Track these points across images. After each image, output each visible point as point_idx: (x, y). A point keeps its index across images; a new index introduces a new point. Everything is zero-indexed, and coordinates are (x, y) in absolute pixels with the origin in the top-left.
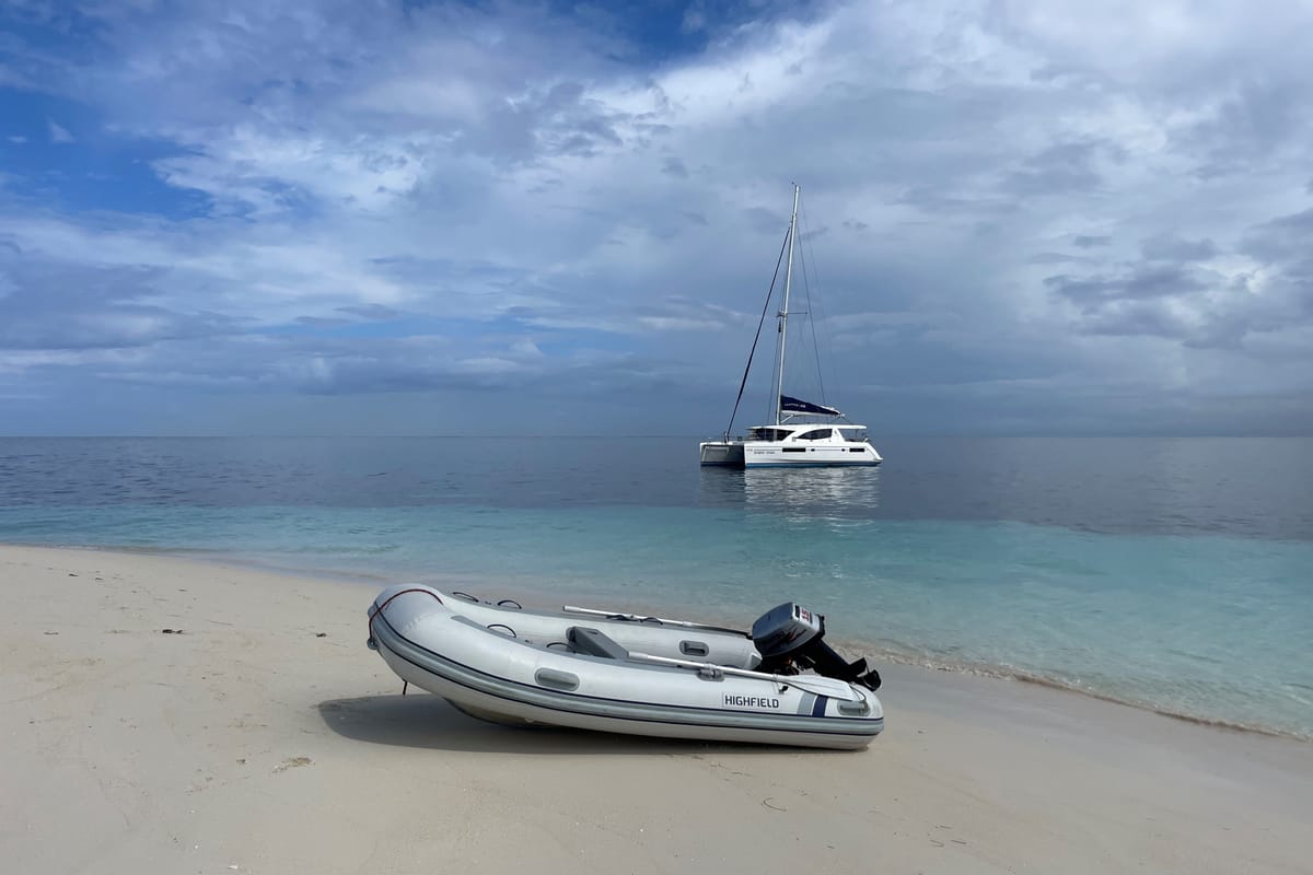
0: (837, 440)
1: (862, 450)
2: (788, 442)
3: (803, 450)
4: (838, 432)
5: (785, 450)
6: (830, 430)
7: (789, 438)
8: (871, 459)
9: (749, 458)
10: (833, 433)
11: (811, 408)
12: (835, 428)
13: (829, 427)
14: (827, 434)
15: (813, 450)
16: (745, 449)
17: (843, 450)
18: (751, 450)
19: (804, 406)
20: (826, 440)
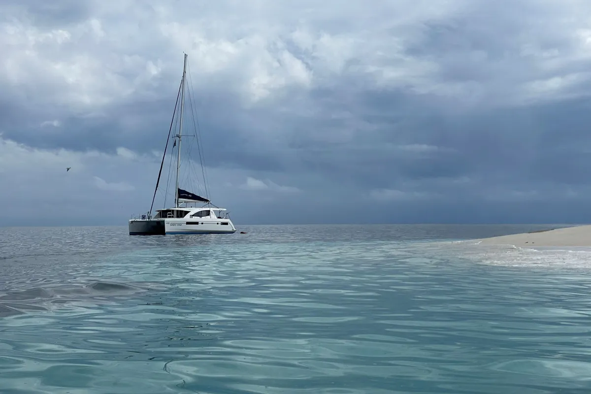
0: (213, 217)
1: (226, 224)
2: (187, 218)
3: (197, 223)
4: (213, 212)
5: (188, 223)
6: (209, 211)
7: (188, 216)
8: (231, 230)
9: (168, 228)
10: (211, 213)
11: (195, 197)
12: (212, 210)
13: (208, 209)
14: (208, 213)
15: (202, 223)
16: (166, 222)
17: (218, 224)
18: (169, 223)
19: (191, 196)
20: (208, 217)
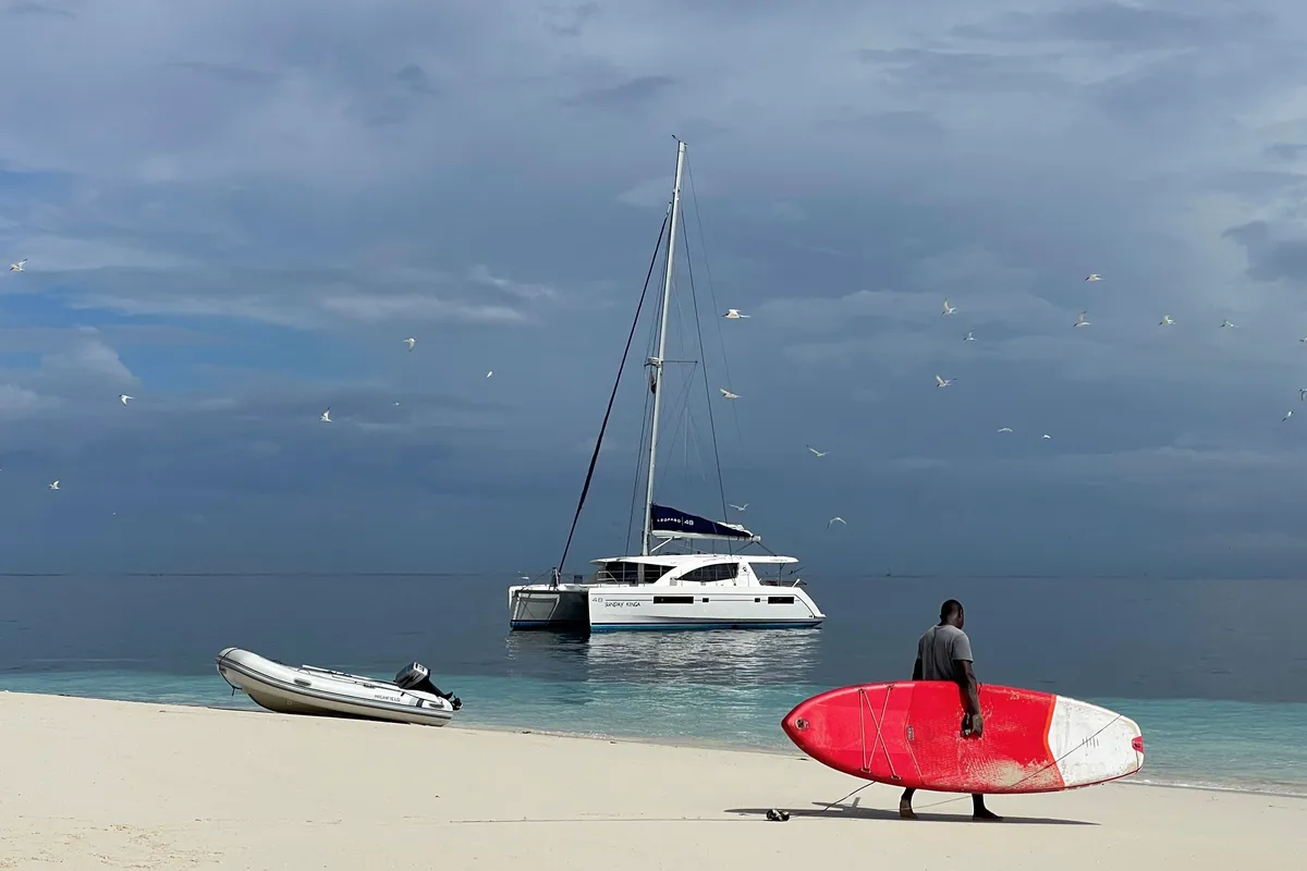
0: (747, 582)
1: (790, 600)
2: (663, 586)
3: (689, 600)
4: (749, 569)
5: (658, 600)
6: (735, 566)
7: (664, 580)
8: (805, 616)
9: (596, 614)
10: (740, 571)
11: (703, 526)
12: (744, 561)
13: (734, 559)
14: (729, 571)
15: (706, 600)
16: (590, 598)
17: (757, 600)
18: (601, 600)
19: (691, 523)
20: (729, 582)
